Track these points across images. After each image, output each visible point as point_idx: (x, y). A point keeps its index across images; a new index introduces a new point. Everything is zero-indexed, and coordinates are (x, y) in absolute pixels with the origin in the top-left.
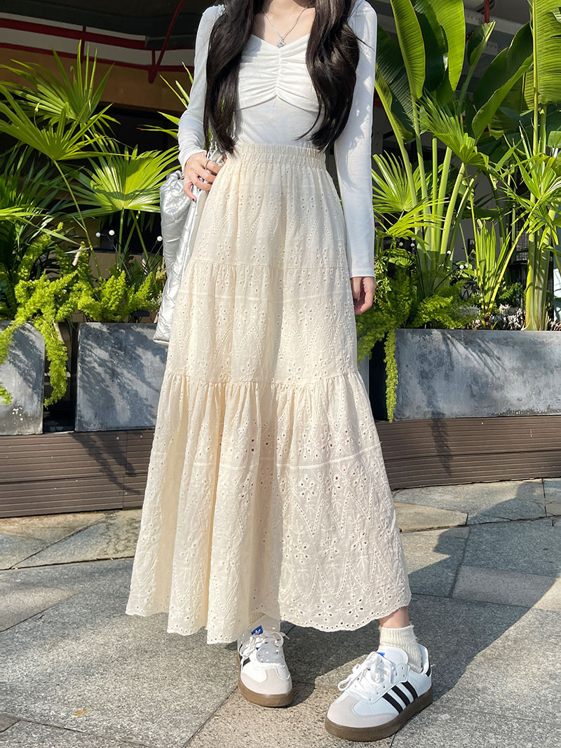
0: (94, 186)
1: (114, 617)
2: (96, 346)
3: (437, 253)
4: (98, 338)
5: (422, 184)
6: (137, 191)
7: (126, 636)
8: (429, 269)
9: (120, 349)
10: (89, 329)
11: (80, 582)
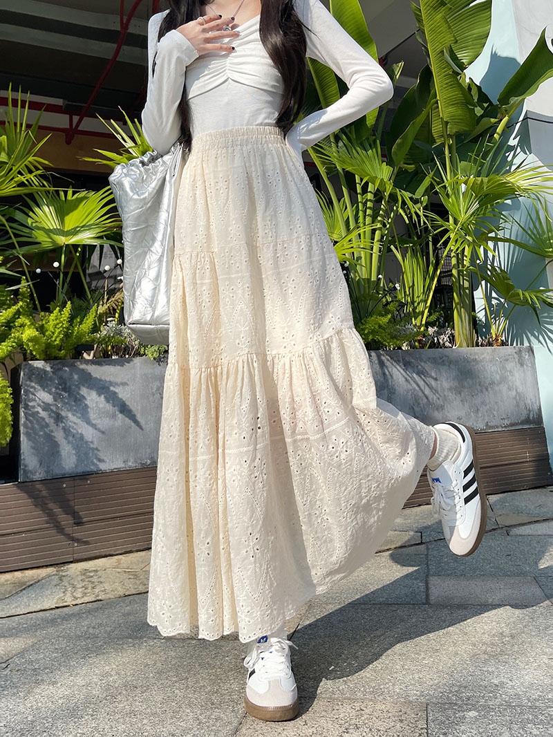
0: (32, 223)
1: (90, 657)
2: (39, 388)
3: (369, 280)
4: (41, 377)
5: (350, 212)
6: (78, 227)
7: (108, 674)
8: (362, 292)
9: (64, 390)
10: (32, 369)
11: (43, 629)
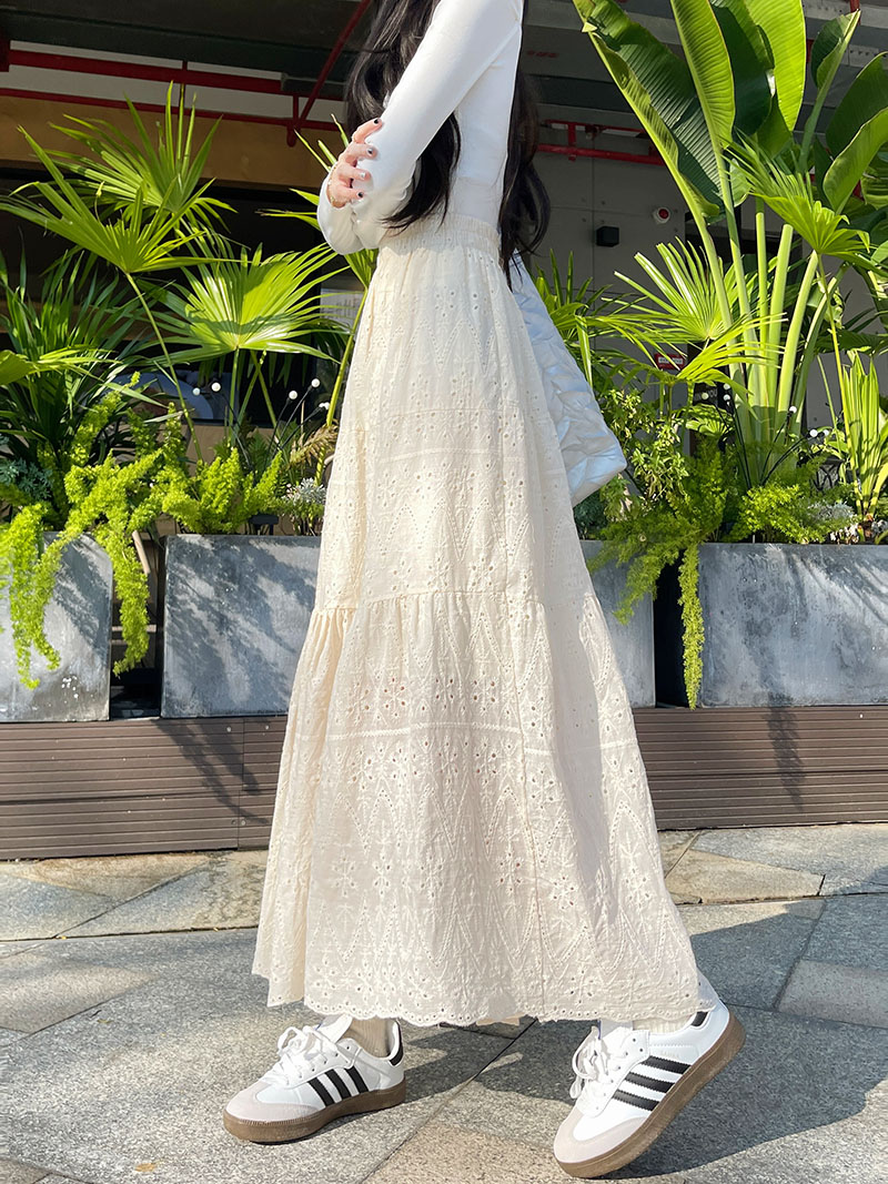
0: (191, 312)
2: (194, 573)
3: (772, 411)
4: (197, 560)
5: (740, 293)
6: (260, 318)
8: (759, 439)
9: (232, 579)
10: (182, 546)
